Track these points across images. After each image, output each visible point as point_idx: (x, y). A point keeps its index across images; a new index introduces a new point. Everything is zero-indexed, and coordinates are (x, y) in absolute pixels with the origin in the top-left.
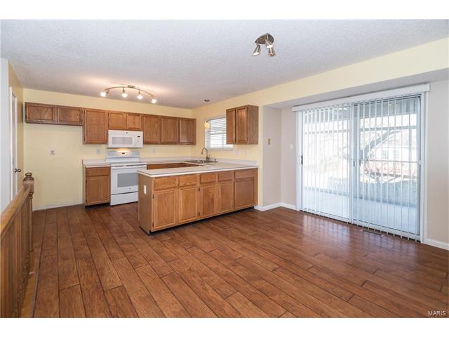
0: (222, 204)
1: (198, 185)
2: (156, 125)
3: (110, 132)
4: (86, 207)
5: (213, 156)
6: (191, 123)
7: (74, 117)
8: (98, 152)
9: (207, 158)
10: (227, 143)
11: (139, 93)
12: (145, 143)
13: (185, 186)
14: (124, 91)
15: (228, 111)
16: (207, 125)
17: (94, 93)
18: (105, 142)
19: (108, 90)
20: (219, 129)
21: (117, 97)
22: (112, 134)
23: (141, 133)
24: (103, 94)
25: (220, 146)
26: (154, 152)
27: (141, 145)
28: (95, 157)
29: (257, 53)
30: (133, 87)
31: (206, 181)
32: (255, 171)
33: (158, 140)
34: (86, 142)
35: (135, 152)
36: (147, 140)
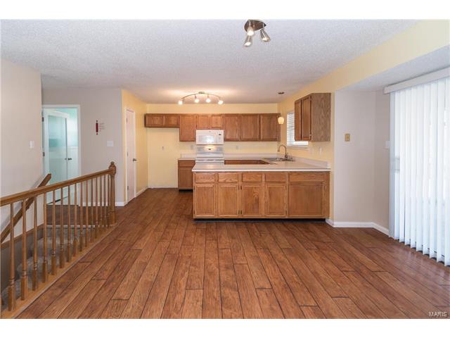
0: (270, 208)
1: (240, 183)
2: (236, 123)
3: (197, 131)
4: (180, 191)
7: (173, 121)
9: (286, 156)
10: (296, 140)
11: (208, 97)
12: (226, 140)
13: (225, 182)
14: (196, 97)
15: (296, 103)
17: (173, 102)
18: (194, 140)
19: (183, 99)
21: (191, 102)
23: (222, 132)
24: (180, 103)
26: (237, 148)
27: (221, 142)
28: (187, 153)
29: (248, 44)
30: (201, 93)
31: (248, 180)
32: (326, 175)
33: (237, 137)
34: (181, 140)
35: (220, 149)
36: (228, 137)
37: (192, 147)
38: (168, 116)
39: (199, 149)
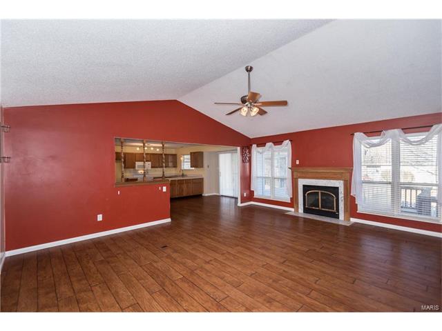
0: (187, 191)
2: (157, 158)
3: (136, 162)
5: (185, 173)
6: (174, 156)
8: (130, 172)
9: (183, 174)
10: (191, 167)
12: (152, 167)
15: (191, 153)
16: (182, 159)
18: (134, 167)
20: (188, 159)
22: (138, 164)
23: (150, 163)
25: (188, 168)
26: (156, 171)
27: (150, 168)
32: (202, 179)
33: (157, 166)
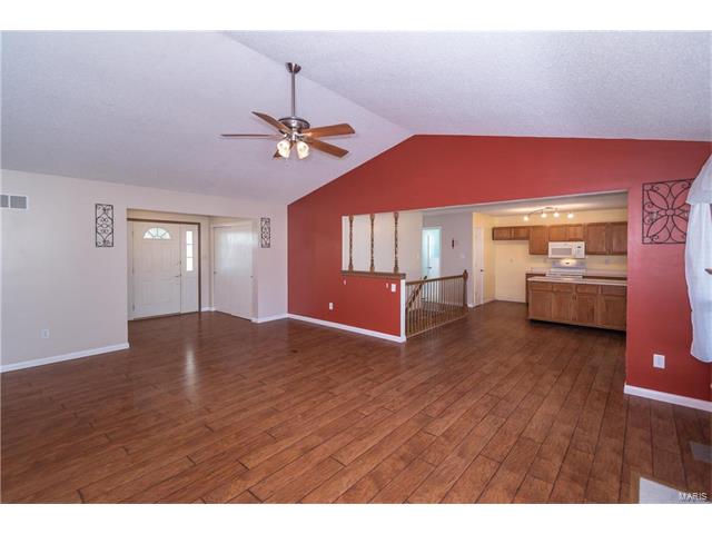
1: (574, 293)
3: (550, 244)
7: (523, 233)
12: (587, 253)
13: (559, 291)
14: (542, 213)
18: (547, 253)
22: (552, 246)
23: (582, 244)
24: (526, 218)
27: (582, 255)
28: (538, 265)
30: (549, 208)
34: (532, 253)
35: (581, 264)
36: (590, 250)
37: (545, 261)
38: (517, 229)
39: (554, 263)
